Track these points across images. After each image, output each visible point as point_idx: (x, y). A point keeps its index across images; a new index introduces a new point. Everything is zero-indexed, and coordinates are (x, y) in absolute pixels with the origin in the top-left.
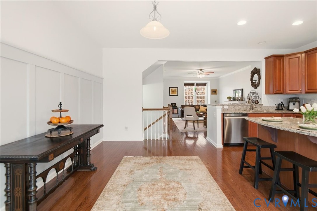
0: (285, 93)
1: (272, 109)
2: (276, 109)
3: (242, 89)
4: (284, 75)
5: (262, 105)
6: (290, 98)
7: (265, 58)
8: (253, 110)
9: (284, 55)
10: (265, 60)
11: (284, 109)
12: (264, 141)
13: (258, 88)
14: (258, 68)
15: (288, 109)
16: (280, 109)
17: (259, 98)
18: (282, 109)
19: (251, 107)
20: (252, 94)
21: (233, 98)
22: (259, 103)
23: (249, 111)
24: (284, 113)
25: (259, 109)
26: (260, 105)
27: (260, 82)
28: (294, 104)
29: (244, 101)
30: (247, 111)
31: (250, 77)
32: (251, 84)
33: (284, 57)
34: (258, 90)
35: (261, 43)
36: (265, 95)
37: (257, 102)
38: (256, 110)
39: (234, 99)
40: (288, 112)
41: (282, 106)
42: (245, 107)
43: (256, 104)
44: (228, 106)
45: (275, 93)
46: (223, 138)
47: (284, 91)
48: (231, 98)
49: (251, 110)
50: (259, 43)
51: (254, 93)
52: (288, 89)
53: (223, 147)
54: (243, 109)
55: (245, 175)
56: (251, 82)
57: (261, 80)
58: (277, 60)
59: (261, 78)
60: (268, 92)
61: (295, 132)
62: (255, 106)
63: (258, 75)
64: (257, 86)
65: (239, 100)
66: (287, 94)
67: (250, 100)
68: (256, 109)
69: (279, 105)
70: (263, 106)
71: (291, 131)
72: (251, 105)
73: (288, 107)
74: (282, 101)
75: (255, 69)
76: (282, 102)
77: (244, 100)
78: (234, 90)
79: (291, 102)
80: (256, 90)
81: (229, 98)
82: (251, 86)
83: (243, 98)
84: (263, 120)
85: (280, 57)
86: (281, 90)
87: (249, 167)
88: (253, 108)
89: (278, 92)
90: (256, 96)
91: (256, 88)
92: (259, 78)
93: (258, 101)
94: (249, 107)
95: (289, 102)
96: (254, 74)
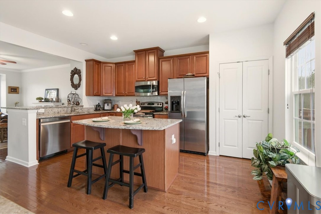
0: (102, 95)
1: (91, 110)
2: (95, 109)
3: (58, 89)
4: (101, 79)
5: (82, 106)
6: (105, 100)
7: (86, 60)
8: (74, 112)
9: (101, 62)
10: (85, 62)
11: (101, 109)
12: (95, 142)
13: (79, 89)
14: (78, 68)
15: (104, 109)
16: (98, 109)
17: (80, 99)
18: (99, 110)
19: (72, 109)
20: (72, 95)
21: (45, 99)
22: (80, 105)
23: (71, 113)
24: (102, 113)
25: (80, 111)
26: (81, 106)
27: (81, 83)
28: (108, 105)
29: (61, 102)
30: (68, 113)
31: (70, 77)
32: (71, 84)
33: (102, 64)
34: (78, 91)
35: (83, 45)
36: (85, 96)
37: (78, 104)
38: (77, 112)
39: (47, 100)
40: (105, 112)
41: (99, 107)
42: (65, 109)
43: (77, 106)
44: (44, 109)
45: (94, 94)
46: (38, 151)
47: (101, 93)
48: (42, 99)
49: (72, 112)
50: (81, 43)
51: (74, 94)
52: (104, 91)
53: (39, 163)
54: (63, 112)
55: (74, 185)
56: (71, 82)
57: (81, 81)
58: (96, 65)
59: (82, 79)
60: (88, 94)
61: (124, 128)
62: (76, 108)
63: (78, 75)
64: (77, 87)
65: (54, 102)
66: (103, 96)
67: (70, 101)
68: (78, 110)
69: (97, 106)
70: (84, 107)
71: (120, 128)
72: (72, 107)
73: (104, 107)
74: (99, 102)
75: (76, 69)
76: (99, 104)
77: (59, 101)
78: (46, 90)
79: (106, 103)
80: (76, 91)
81: (40, 99)
82: (71, 87)
83: (59, 99)
84: (94, 121)
85: (98, 63)
86: (99, 93)
87: (79, 175)
88: (74, 110)
89: (97, 94)
90: (77, 97)
91: (76, 89)
92: (79, 79)
93: (79, 102)
94: (70, 109)
95: (105, 103)
96: (75, 74)
